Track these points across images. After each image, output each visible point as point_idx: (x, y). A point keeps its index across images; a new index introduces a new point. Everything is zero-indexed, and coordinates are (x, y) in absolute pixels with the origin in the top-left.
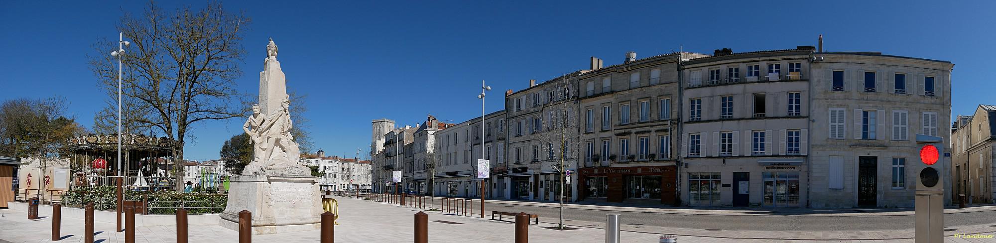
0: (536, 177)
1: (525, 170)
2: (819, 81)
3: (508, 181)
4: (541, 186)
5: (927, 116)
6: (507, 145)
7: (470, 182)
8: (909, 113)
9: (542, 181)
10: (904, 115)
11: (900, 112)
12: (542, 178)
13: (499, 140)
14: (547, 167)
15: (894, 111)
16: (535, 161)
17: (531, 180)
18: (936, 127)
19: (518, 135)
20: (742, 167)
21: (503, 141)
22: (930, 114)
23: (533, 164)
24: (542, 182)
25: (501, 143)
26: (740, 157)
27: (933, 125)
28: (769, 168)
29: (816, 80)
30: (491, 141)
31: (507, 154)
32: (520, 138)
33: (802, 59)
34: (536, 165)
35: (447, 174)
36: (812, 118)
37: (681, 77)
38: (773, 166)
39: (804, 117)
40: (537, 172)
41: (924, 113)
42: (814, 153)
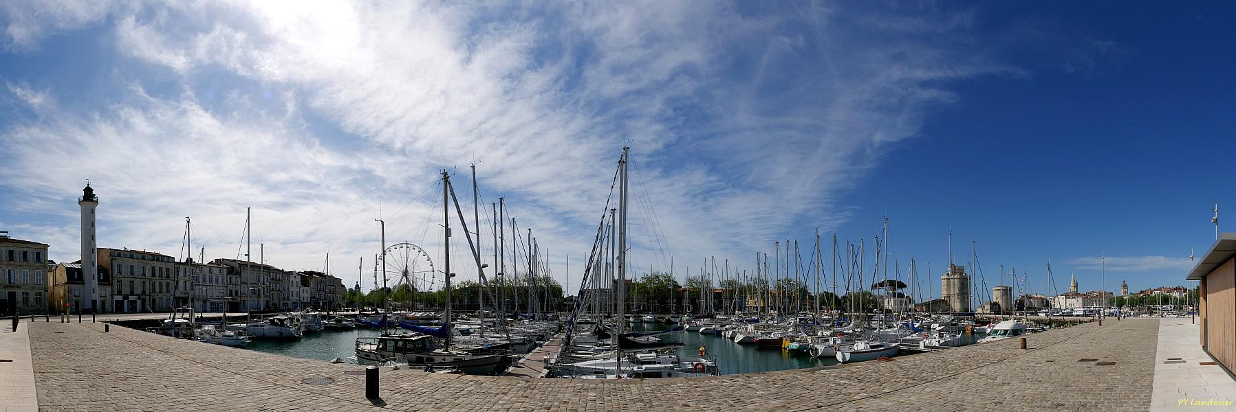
5: (37, 272)
8: (29, 271)
10: (27, 272)
15: (23, 270)
41: (36, 270)
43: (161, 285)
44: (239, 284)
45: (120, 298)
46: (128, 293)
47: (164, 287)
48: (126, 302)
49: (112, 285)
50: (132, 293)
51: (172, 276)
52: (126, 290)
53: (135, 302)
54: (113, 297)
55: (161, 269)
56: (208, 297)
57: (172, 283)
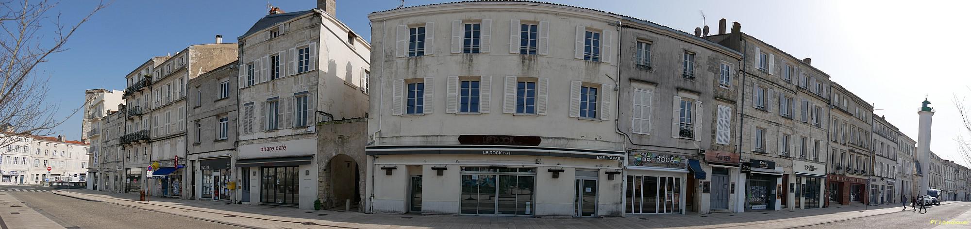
0: (786, 177)
1: (772, 165)
4: (792, 190)
6: (739, 117)
9: (794, 184)
12: (793, 180)
14: (800, 167)
16: (786, 156)
17: (780, 181)
21: (731, 106)
23: (783, 160)
24: (792, 185)
25: (725, 107)
31: (737, 131)
32: (764, 114)
34: (787, 162)
35: (465, 139)
40: (788, 171)
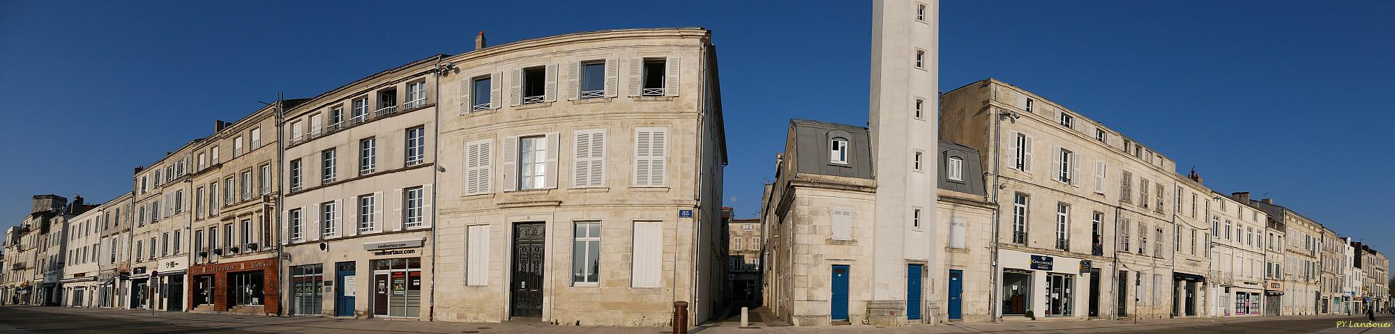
1: (144, 270)
2: (451, 102)
3: (128, 284)
5: (644, 136)
6: (131, 238)
7: (95, 288)
8: (609, 132)
10: (598, 137)
11: (591, 133)
13: (124, 231)
14: (164, 266)
15: (577, 133)
16: (154, 258)
17: (149, 283)
18: (663, 158)
19: (141, 225)
20: (346, 254)
21: (128, 232)
22: (651, 131)
23: (152, 263)
25: (126, 235)
26: (343, 238)
27: (658, 151)
28: (379, 254)
29: (446, 100)
30: (118, 233)
31: (130, 249)
33: (426, 73)
34: (155, 264)
35: (75, 276)
36: (440, 164)
37: (280, 134)
38: (383, 250)
39: (428, 165)
40: (155, 272)
41: (638, 130)
42: (442, 223)
43: (1142, 229)
44: (1282, 252)
45: (1019, 260)
46: (1051, 243)
47: (1151, 239)
48: (1040, 277)
49: (995, 206)
50: (1063, 245)
51: (1168, 207)
52: (1042, 236)
53: (1069, 279)
54: (995, 256)
55: (1144, 183)
56: (1235, 278)
57: (1168, 230)
